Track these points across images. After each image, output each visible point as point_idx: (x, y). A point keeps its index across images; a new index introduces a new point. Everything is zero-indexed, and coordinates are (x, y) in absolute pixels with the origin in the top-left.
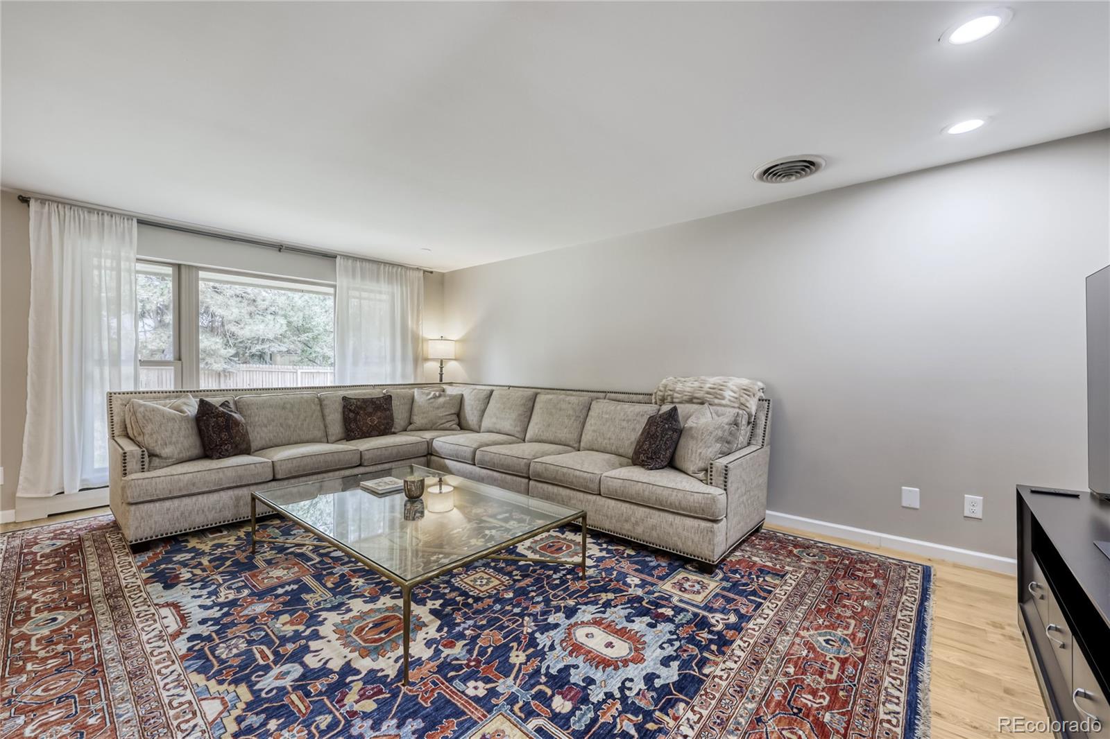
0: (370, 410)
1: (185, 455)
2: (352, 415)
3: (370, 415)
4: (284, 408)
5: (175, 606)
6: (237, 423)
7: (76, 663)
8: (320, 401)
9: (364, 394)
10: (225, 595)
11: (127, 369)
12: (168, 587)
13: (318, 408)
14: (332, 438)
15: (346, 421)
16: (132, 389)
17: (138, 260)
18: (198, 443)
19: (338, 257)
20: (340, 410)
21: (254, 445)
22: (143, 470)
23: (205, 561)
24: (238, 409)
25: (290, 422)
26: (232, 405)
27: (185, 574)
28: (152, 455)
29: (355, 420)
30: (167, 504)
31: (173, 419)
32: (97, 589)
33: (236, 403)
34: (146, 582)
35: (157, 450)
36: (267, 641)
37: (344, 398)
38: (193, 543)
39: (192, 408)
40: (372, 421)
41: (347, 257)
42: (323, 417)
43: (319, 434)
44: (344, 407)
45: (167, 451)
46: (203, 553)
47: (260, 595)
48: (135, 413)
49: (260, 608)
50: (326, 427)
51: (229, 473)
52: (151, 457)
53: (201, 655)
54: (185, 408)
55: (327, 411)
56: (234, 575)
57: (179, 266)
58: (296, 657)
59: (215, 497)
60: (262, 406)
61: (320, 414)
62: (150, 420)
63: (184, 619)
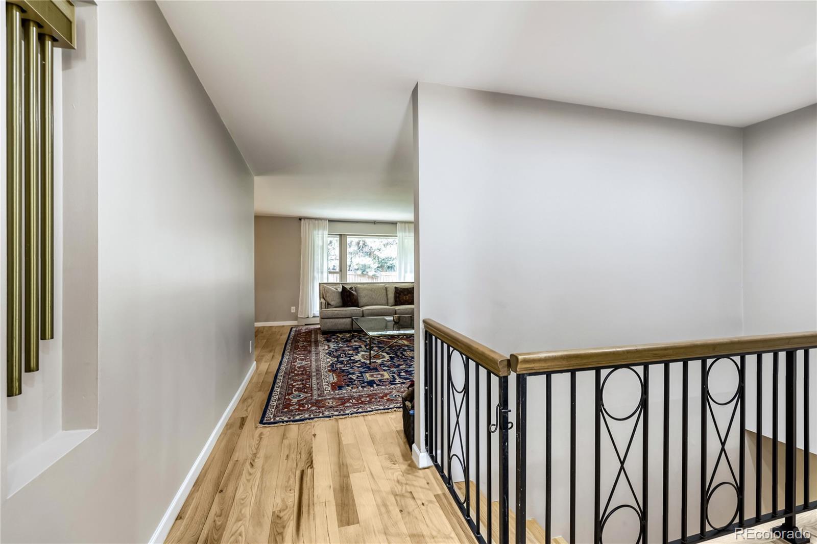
0: (406, 293)
1: (337, 305)
2: (398, 295)
3: (405, 295)
4: (371, 290)
5: (328, 346)
6: (353, 295)
7: (307, 350)
8: (386, 289)
9: (405, 286)
10: (340, 345)
11: (325, 274)
12: (328, 342)
13: (385, 291)
14: (389, 304)
15: (396, 297)
16: (326, 282)
17: (329, 234)
18: (341, 301)
19: (398, 223)
20: (394, 293)
21: (360, 305)
22: (326, 308)
23: (339, 339)
24: (356, 291)
25: (373, 296)
26: (354, 289)
27: (333, 340)
28: (329, 304)
29: (399, 297)
30: (331, 320)
31: (334, 292)
32: (313, 340)
33: (355, 288)
34: (324, 340)
35: (330, 302)
36: (345, 354)
37: (396, 288)
38: (338, 335)
39: (340, 290)
40: (406, 298)
41: (402, 222)
42: (387, 295)
43: (384, 302)
44: (395, 291)
45: (332, 303)
46: (339, 337)
47: (348, 347)
48: (324, 290)
49: (347, 349)
50: (387, 299)
51: (349, 312)
52: (328, 305)
53: (330, 353)
54: (338, 289)
55: (388, 293)
56: (344, 342)
57: (341, 235)
58: (350, 357)
59: (344, 320)
60: (365, 289)
61: (385, 294)
62: (328, 292)
63: (329, 348)
